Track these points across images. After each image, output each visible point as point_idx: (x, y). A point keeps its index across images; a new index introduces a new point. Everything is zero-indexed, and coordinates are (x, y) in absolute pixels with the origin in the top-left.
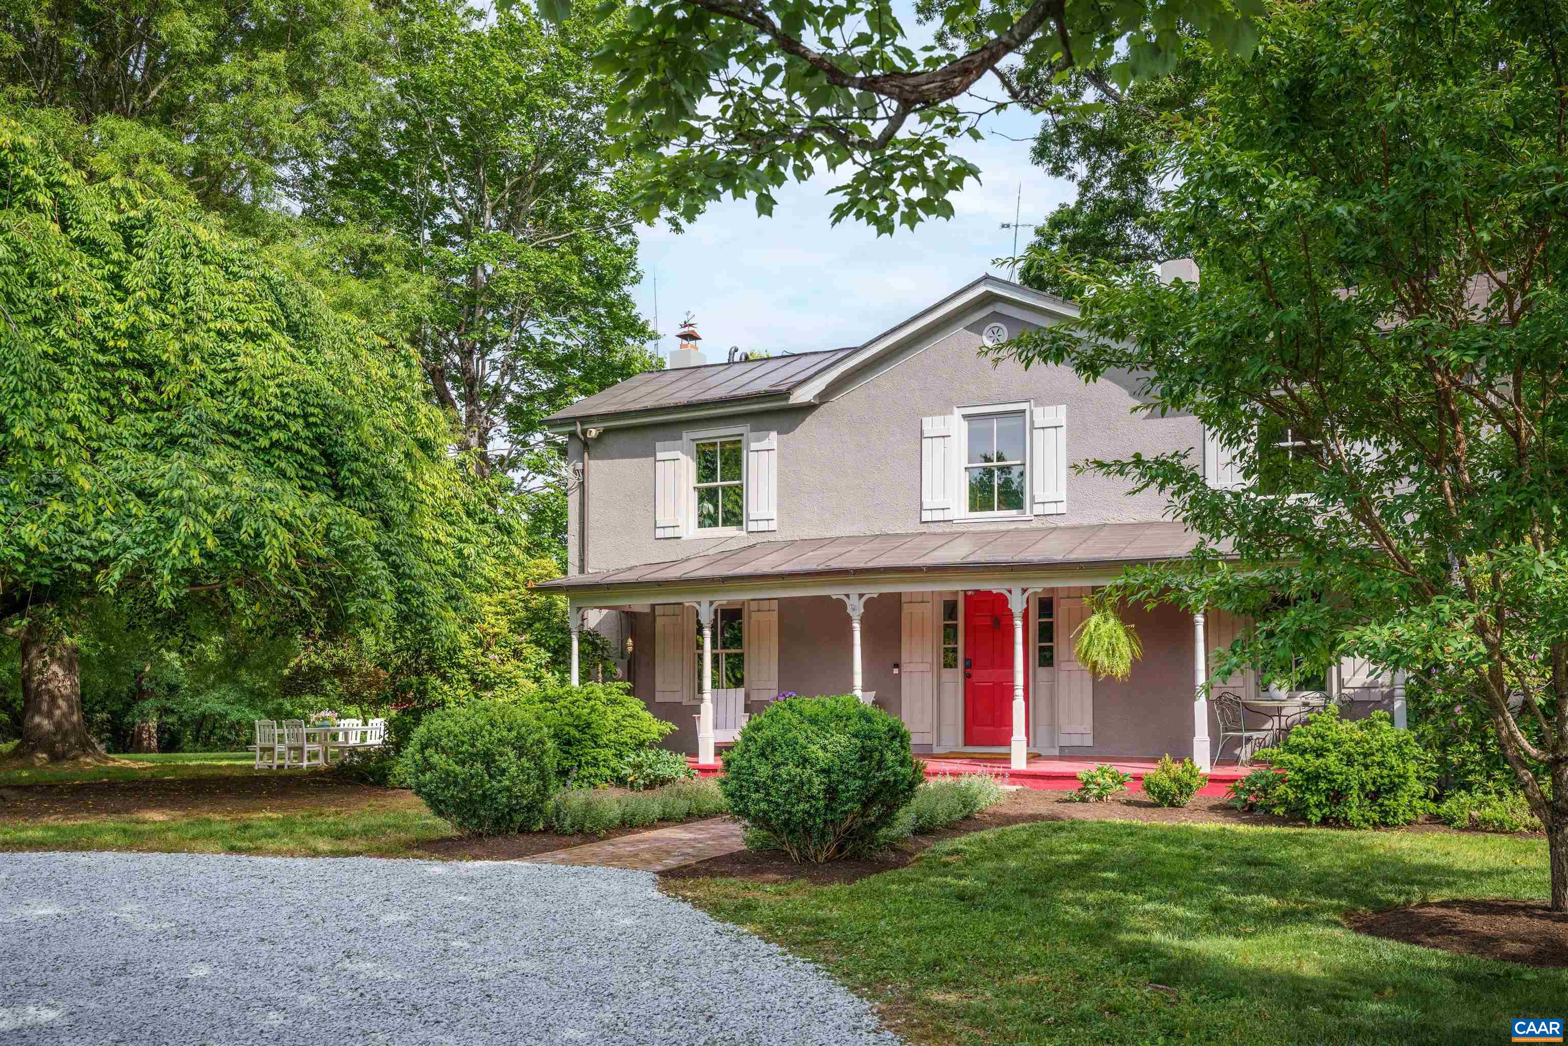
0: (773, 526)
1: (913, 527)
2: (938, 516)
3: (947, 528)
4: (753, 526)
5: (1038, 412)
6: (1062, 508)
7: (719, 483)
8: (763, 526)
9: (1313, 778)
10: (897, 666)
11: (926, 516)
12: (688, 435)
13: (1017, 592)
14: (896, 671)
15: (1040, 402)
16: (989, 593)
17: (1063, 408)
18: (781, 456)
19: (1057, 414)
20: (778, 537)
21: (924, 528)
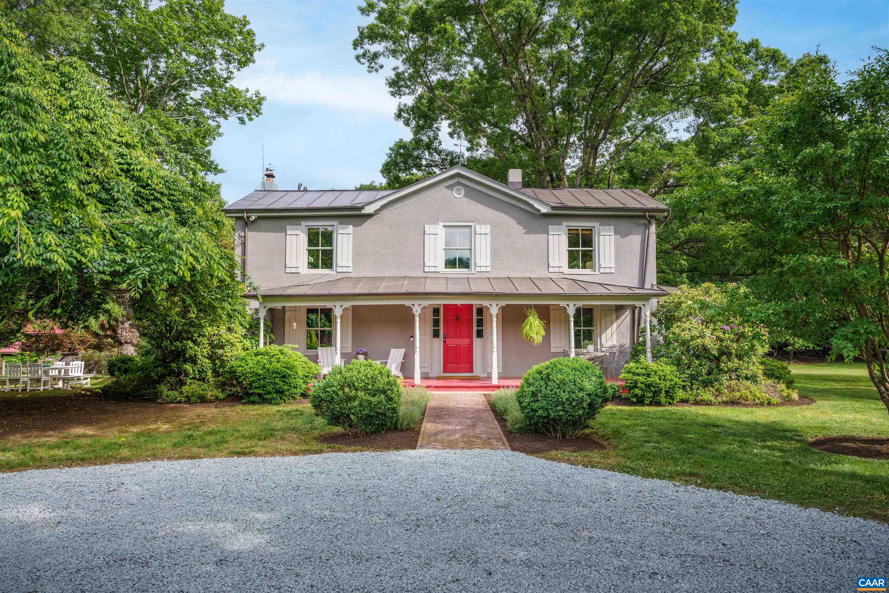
0: (350, 270)
1: (421, 274)
2: (432, 269)
3: (437, 275)
4: (339, 269)
5: (478, 227)
6: (489, 269)
7: (320, 248)
8: (345, 270)
9: (649, 386)
10: (412, 337)
11: (426, 269)
12: (305, 224)
13: (494, 305)
14: (412, 339)
15: (479, 223)
16: (456, 305)
17: (489, 226)
18: (354, 236)
19: (486, 229)
20: (353, 275)
21: (425, 275)
